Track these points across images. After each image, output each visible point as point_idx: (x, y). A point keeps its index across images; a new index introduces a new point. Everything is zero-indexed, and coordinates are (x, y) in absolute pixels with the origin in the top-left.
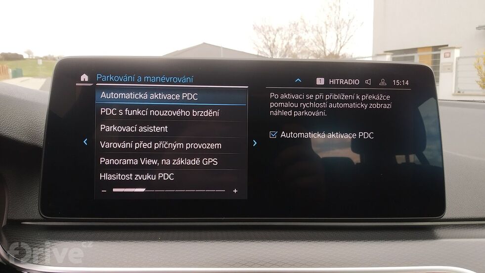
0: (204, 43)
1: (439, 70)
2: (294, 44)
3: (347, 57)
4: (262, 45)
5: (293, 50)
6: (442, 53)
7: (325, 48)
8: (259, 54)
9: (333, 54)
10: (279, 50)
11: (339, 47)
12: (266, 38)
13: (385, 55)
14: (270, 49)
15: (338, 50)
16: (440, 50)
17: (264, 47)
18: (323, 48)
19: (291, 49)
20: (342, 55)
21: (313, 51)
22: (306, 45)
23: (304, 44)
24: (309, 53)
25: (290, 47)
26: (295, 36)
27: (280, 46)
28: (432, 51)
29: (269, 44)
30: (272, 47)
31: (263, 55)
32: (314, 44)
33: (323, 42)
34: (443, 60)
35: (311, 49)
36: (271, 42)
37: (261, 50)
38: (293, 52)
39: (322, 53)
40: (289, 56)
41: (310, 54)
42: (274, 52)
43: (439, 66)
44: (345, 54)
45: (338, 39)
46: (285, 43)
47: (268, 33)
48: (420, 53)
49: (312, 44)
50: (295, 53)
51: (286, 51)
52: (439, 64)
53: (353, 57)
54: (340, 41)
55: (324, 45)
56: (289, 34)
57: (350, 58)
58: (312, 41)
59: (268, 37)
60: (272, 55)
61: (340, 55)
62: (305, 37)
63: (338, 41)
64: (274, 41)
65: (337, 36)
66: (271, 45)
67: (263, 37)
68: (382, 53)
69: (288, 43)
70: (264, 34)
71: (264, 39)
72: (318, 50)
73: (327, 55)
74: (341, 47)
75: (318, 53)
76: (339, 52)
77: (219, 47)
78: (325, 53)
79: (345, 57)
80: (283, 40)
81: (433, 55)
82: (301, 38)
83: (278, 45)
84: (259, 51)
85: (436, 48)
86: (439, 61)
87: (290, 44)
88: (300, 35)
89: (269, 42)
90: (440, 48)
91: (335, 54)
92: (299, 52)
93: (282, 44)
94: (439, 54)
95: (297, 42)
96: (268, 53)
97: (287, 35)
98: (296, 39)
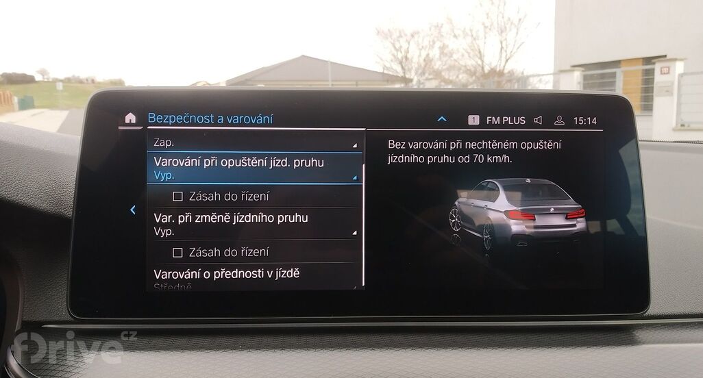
0: (303, 56)
1: (653, 92)
2: (437, 56)
3: (515, 75)
4: (390, 57)
5: (435, 65)
6: (658, 67)
7: (483, 61)
8: (386, 72)
9: (495, 71)
10: (415, 65)
11: (504, 60)
12: (395, 47)
13: (574, 71)
14: (401, 63)
15: (502, 66)
16: (654, 63)
17: (392, 61)
18: (480, 62)
19: (433, 63)
20: (509, 72)
21: (465, 66)
22: (455, 57)
23: (451, 56)
24: (460, 69)
25: (431, 61)
26: (438, 44)
27: (415, 60)
28: (643, 65)
29: (400, 56)
30: (404, 60)
31: (391, 73)
32: (466, 55)
33: (480, 52)
34: (658, 78)
35: (462, 63)
36: (403, 53)
37: (388, 65)
38: (436, 67)
39: (479, 69)
40: (429, 74)
41: (461, 71)
42: (406, 68)
43: (653, 87)
44: (512, 70)
45: (502, 48)
46: (424, 54)
47: (398, 41)
48: (624, 68)
49: (463, 55)
50: (438, 69)
51: (425, 66)
52: (653, 83)
53: (525, 74)
54: (506, 51)
55: (481, 58)
56: (429, 42)
57: (520, 75)
58: (464, 51)
59: (397, 47)
60: (404, 73)
61: (506, 71)
62: (452, 44)
63: (503, 51)
64: (407, 52)
65: (501, 43)
66: (402, 58)
67: (391, 46)
68: (568, 68)
69: (428, 55)
70: (392, 41)
71: (393, 49)
72: (472, 66)
73: (486, 71)
74: (507, 60)
75: (473, 69)
76: (504, 66)
77: (327, 62)
78: (483, 68)
79: (514, 74)
80: (420, 50)
81: (643, 70)
82: (447, 46)
83: (412, 58)
84: (385, 67)
85: (648, 60)
86: (653, 79)
87: (431, 56)
88: (447, 42)
89: (399, 53)
90: (653, 61)
91: (498, 70)
92: (445, 67)
93: (420, 56)
94: (653, 70)
95: (442, 53)
96: (399, 69)
97: (426, 43)
98: (440, 48)
